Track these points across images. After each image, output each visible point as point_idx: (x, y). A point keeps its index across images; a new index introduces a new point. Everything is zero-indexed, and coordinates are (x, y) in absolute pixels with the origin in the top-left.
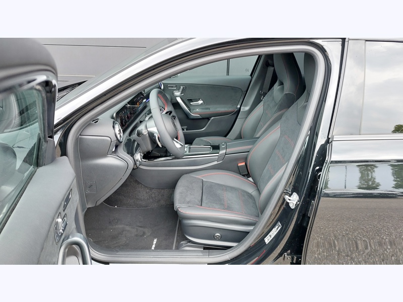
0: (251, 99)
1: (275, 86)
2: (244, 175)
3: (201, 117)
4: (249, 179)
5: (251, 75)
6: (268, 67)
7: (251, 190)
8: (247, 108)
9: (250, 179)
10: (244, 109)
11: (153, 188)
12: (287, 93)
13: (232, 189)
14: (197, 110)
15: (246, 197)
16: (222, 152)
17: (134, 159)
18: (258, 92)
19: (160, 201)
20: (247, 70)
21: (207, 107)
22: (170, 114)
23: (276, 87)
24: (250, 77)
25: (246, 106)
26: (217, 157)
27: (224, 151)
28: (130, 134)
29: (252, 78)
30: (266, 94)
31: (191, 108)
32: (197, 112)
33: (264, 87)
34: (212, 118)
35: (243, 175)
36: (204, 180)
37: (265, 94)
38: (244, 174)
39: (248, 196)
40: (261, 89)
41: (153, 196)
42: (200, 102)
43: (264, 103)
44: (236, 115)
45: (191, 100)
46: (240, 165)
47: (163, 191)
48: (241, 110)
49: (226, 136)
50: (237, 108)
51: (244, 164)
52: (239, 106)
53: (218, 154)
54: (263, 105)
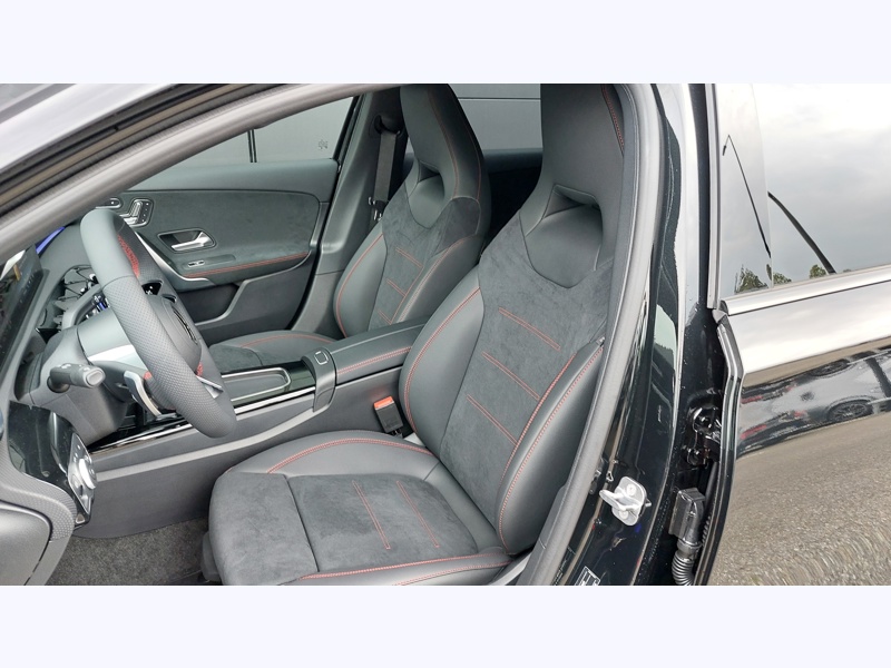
0: (346, 220)
1: (407, 181)
2: (392, 433)
3: (212, 284)
4: (408, 439)
5: (336, 157)
6: (380, 132)
7: (426, 471)
8: (338, 245)
9: (413, 438)
10: (329, 249)
11: (117, 539)
12: (457, 197)
13: (379, 481)
14: (198, 264)
15: (420, 494)
16: (325, 380)
17: (70, 492)
18: (363, 202)
19: (146, 570)
20: (324, 145)
21: (225, 251)
22: (155, 292)
23: (413, 184)
24: (335, 163)
25: (333, 239)
26: (312, 397)
27: (330, 377)
28: (19, 388)
29: (340, 164)
30: (385, 205)
31: (176, 260)
32: (199, 270)
33: (377, 187)
34: (246, 282)
35: (389, 433)
36: (290, 475)
37: (381, 207)
38: (392, 429)
39: (424, 489)
40: (370, 190)
41: (121, 561)
42: (202, 240)
43: (385, 228)
44: (310, 267)
45: (170, 239)
46: (379, 406)
47: (151, 538)
48: (323, 252)
49: (289, 327)
50: (310, 248)
51: (389, 402)
52: (314, 243)
53: (313, 388)
54: (384, 234)
